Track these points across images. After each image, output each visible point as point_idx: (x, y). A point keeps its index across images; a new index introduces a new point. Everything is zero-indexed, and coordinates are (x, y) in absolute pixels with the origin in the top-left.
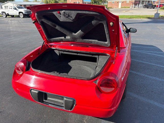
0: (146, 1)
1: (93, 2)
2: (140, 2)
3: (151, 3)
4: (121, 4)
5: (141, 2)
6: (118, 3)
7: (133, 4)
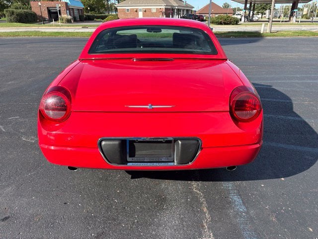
0: (183, 10)
1: (89, 8)
2: (174, 12)
3: (191, 13)
4: (143, 14)
5: (176, 11)
6: (136, 11)
7: (163, 15)
